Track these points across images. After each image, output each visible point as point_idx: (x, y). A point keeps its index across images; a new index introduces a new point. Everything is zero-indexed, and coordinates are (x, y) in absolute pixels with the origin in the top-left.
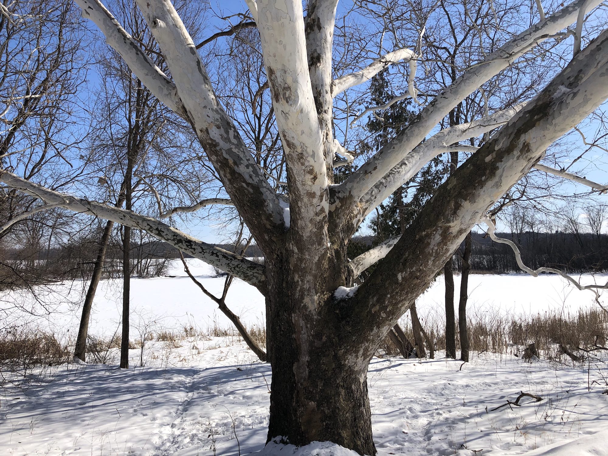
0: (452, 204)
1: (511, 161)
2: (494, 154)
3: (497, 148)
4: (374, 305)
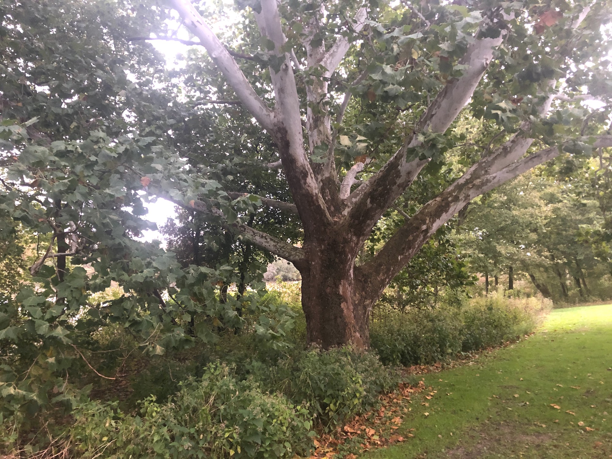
2: (453, 197)
3: (454, 194)
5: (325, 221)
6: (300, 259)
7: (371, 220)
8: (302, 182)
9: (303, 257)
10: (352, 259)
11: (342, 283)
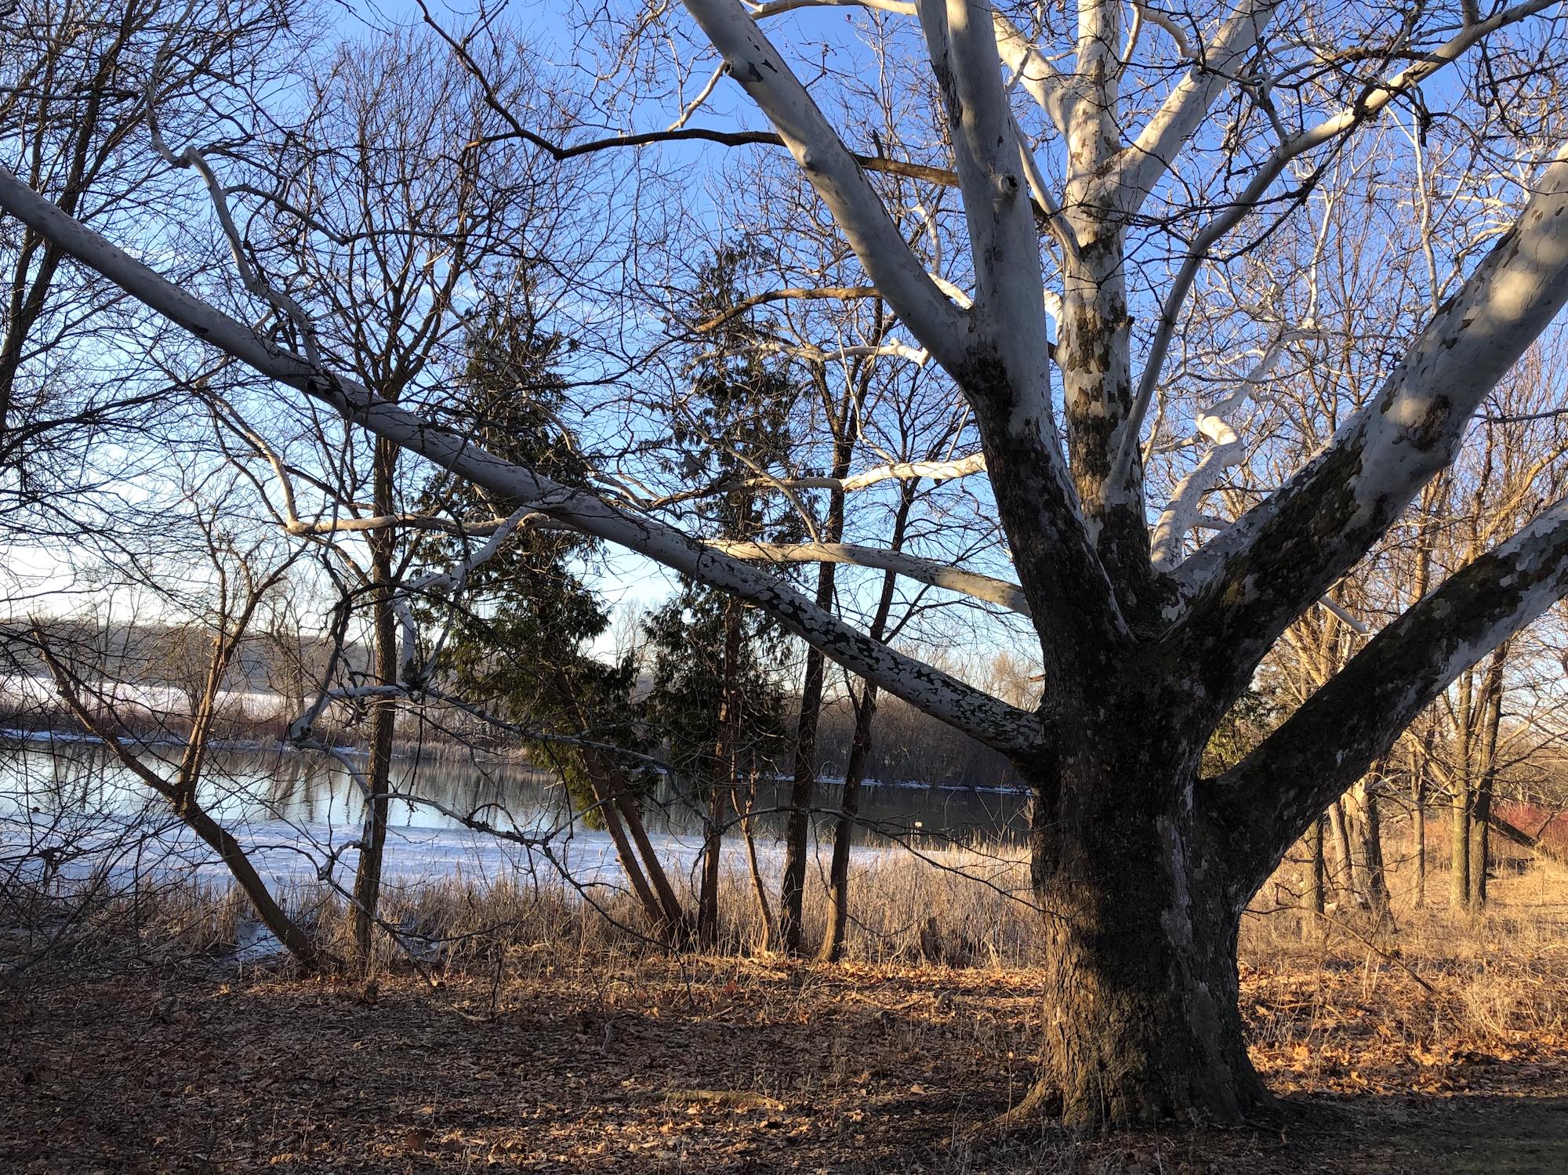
0: (1445, 642)
1: (1542, 591)
2: (1515, 576)
3: (1519, 568)
4: (1288, 805)
5: (1111, 636)
6: (1031, 746)
7: (1256, 638)
8: (1045, 517)
9: (1039, 741)
10: (1191, 753)
11: (1159, 823)
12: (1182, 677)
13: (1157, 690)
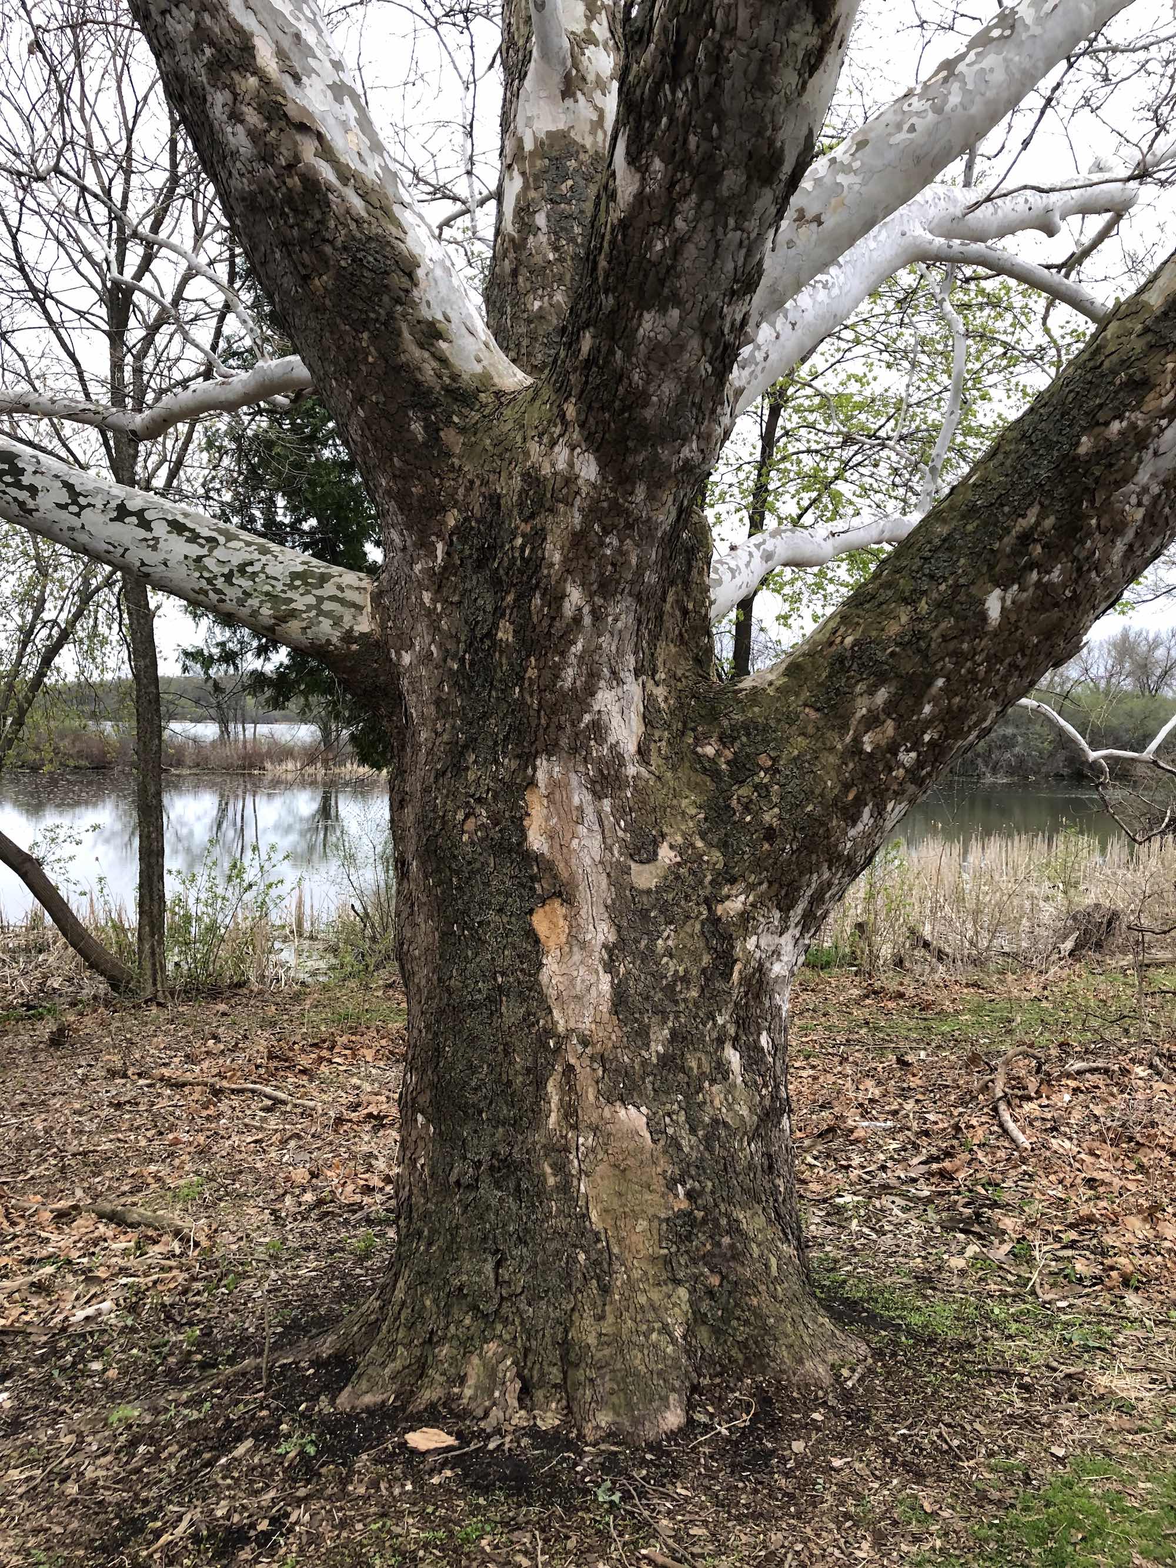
4: (874, 720)
9: (364, 625)
11: (541, 776)
12: (553, 444)
13: (517, 483)
